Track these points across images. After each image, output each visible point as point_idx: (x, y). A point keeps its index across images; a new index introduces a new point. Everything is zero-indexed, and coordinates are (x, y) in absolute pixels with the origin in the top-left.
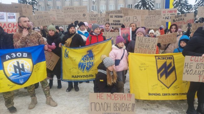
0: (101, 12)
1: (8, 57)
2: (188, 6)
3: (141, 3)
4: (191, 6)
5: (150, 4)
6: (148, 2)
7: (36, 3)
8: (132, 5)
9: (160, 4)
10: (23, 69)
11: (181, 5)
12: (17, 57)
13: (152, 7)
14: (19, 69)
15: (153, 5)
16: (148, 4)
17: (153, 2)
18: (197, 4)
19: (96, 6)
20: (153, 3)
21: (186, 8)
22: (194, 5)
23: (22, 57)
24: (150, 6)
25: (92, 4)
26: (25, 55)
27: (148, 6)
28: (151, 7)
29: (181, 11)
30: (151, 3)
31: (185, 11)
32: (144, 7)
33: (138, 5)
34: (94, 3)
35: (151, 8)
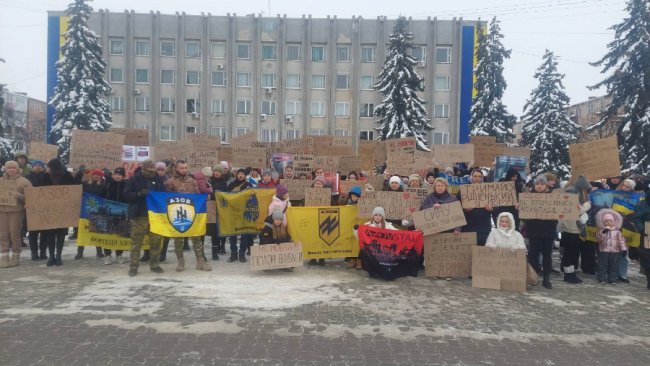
0: (288, 120)
1: (172, 201)
2: (505, 118)
3: (391, 105)
4: (513, 118)
5: (414, 108)
6: (410, 102)
7: (104, 88)
8: (371, 105)
9: (446, 107)
10: (185, 216)
11: (489, 116)
12: (180, 203)
13: (420, 114)
14: (182, 215)
15: (422, 111)
16: (410, 108)
17: (422, 103)
18: (529, 114)
19: (273, 104)
20: (423, 107)
21: (503, 124)
22: (522, 118)
23: (185, 203)
24: (414, 113)
25: (264, 96)
26: (188, 201)
27: (408, 113)
28: (416, 115)
29: (489, 129)
30: (416, 105)
31: (500, 131)
32: (398, 115)
33: (384, 109)
34: (268, 95)
35: (417, 118)
